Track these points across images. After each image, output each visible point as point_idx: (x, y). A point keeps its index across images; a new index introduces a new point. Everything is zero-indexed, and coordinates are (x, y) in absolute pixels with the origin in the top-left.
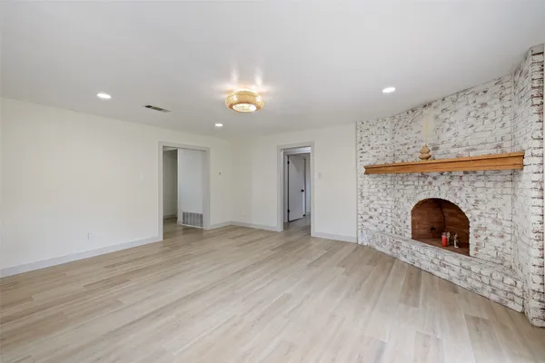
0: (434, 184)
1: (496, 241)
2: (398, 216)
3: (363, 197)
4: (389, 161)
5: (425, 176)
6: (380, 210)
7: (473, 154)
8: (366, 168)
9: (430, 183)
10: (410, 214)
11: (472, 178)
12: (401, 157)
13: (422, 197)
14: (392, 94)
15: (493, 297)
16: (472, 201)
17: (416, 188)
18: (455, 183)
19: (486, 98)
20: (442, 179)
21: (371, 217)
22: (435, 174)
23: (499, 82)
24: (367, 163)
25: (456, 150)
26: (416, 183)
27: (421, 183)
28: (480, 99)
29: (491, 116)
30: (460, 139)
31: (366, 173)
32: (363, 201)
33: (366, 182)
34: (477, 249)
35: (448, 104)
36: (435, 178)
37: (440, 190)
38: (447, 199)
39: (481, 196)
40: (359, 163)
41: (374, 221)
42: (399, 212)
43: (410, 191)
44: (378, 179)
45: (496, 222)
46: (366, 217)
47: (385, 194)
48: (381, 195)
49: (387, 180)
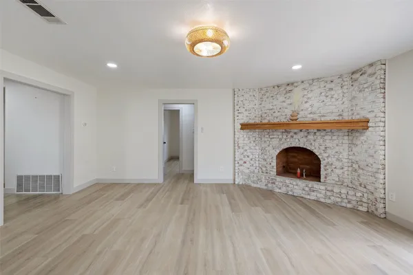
0: (295, 137)
1: (338, 171)
2: (265, 160)
3: (239, 147)
4: (258, 121)
5: (289, 132)
6: (251, 157)
7: (323, 119)
8: (242, 125)
9: (292, 137)
10: (275, 158)
11: (322, 134)
12: (268, 118)
13: (286, 146)
14: (299, 69)
15: (349, 206)
16: (323, 148)
17: (281, 140)
18: (311, 137)
19: (332, 85)
20: (302, 134)
21: (245, 162)
22: (296, 131)
23: (341, 76)
24: (242, 122)
25: (312, 116)
26: (280, 137)
27: (285, 137)
28: (329, 86)
29: (335, 96)
30: (314, 109)
31: (241, 129)
32: (239, 151)
33: (241, 136)
34: (326, 178)
35: (306, 85)
36: (295, 133)
37: (298, 141)
38: (305, 147)
39: (328, 145)
40: (236, 121)
41: (247, 165)
42: (266, 157)
43: (275, 142)
44: (249, 133)
45: (338, 160)
46: (241, 162)
47: (254, 145)
48: (251, 145)
49: (256, 134)
